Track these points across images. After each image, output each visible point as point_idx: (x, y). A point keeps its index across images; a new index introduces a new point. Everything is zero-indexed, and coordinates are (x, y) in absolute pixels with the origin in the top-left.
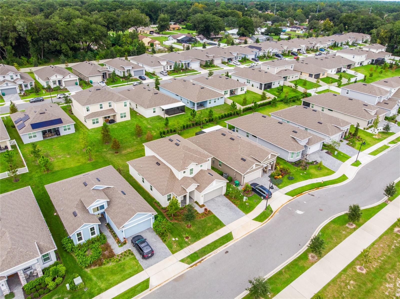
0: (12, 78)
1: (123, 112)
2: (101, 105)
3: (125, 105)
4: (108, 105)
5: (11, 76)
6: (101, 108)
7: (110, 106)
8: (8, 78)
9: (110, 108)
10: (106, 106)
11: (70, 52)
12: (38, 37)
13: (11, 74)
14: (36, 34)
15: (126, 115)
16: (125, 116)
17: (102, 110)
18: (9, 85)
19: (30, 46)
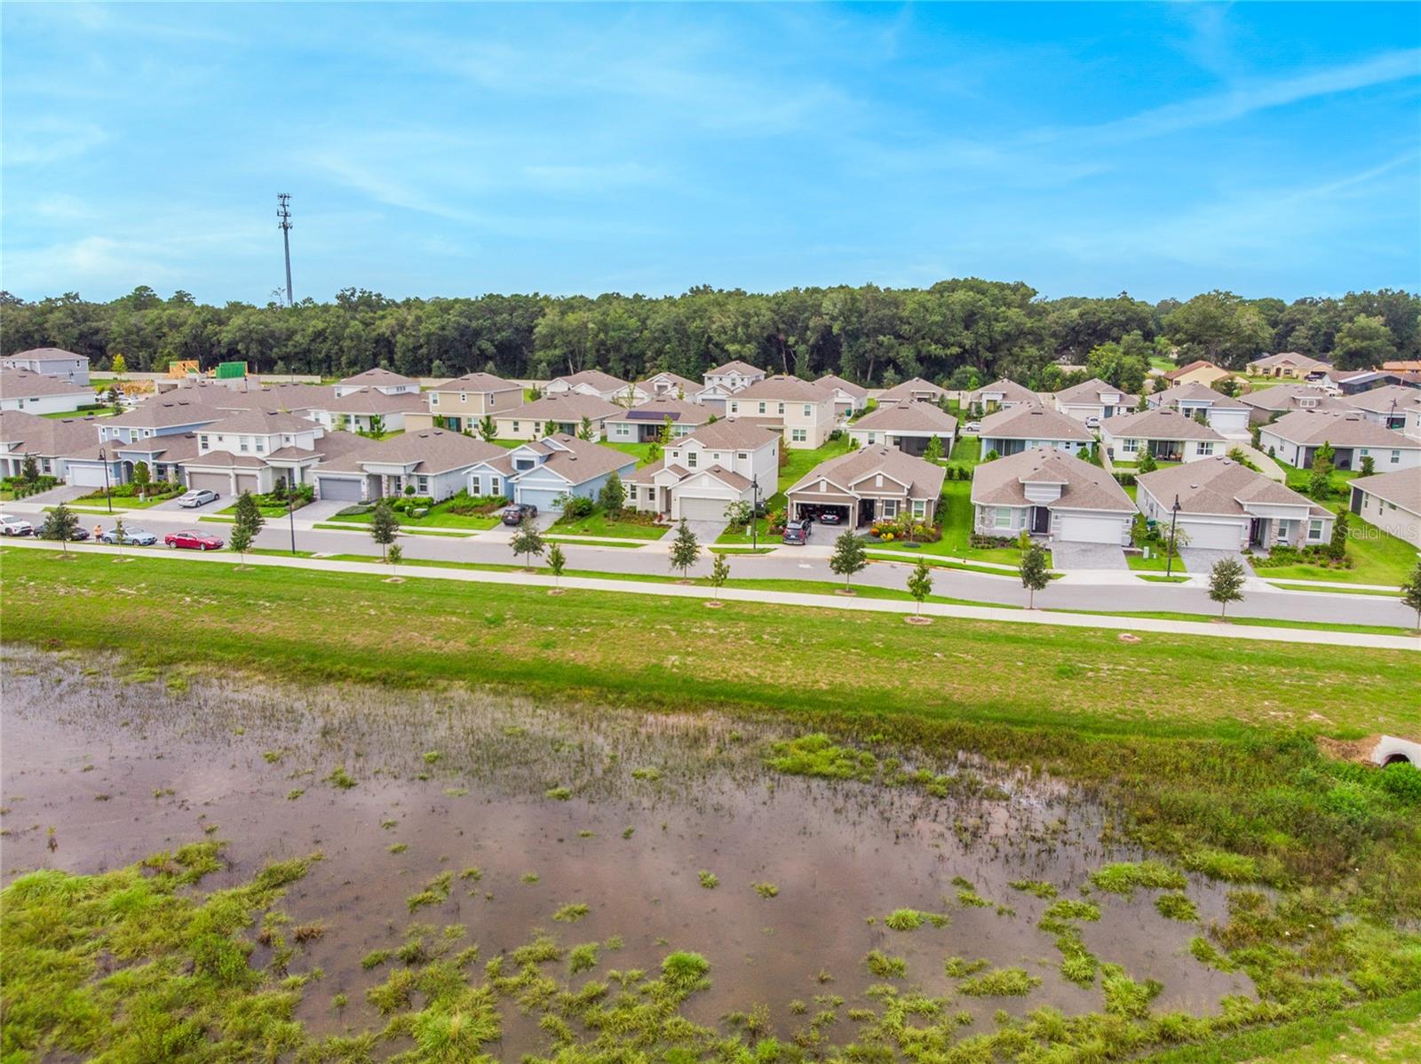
0: (734, 384)
1: (799, 427)
2: (763, 404)
3: (807, 413)
4: (778, 408)
5: (733, 380)
6: (762, 411)
7: (781, 411)
8: (727, 382)
9: (781, 416)
10: (772, 410)
11: (914, 364)
12: (857, 325)
13: (734, 376)
14: (854, 319)
15: (807, 435)
16: (803, 439)
17: (762, 415)
18: (718, 392)
19: (844, 348)
